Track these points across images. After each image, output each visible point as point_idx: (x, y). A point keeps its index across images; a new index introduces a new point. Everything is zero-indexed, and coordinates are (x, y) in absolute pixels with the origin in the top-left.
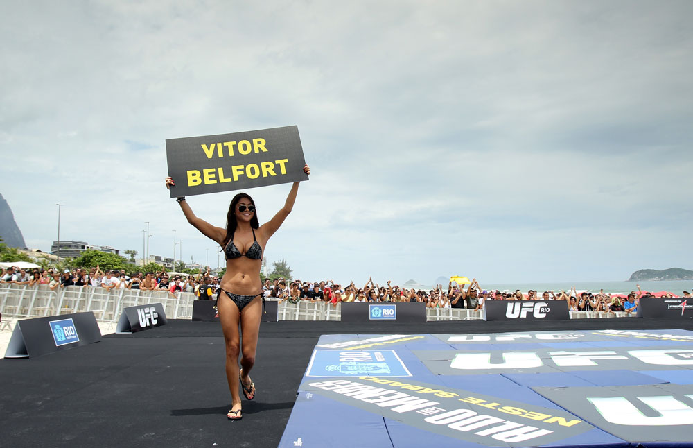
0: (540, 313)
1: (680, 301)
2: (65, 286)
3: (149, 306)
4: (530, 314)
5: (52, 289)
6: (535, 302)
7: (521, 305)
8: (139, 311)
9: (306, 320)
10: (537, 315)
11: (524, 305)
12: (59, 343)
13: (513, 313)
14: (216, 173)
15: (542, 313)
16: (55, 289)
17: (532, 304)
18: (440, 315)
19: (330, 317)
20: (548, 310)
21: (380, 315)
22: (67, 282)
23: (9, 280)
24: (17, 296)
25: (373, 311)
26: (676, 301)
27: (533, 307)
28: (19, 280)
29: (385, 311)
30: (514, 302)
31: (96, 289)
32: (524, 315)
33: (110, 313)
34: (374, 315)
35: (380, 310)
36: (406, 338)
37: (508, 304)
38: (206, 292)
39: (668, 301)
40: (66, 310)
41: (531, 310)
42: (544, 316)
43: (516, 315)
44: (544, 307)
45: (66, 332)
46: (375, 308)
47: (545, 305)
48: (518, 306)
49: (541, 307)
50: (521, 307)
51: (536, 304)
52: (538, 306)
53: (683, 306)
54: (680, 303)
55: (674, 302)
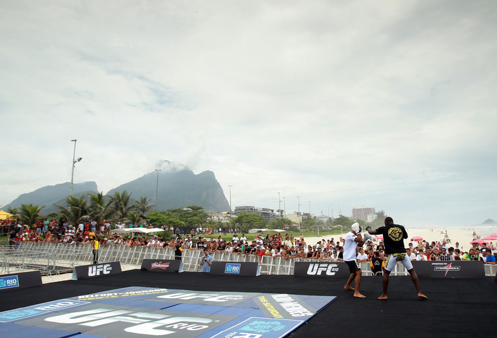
0: (331, 272)
1: (446, 264)
4: (324, 272)
6: (329, 263)
7: (319, 265)
10: (329, 273)
11: (321, 265)
15: (333, 272)
17: (326, 265)
20: (337, 270)
21: (230, 271)
26: (442, 264)
27: (327, 267)
29: (234, 268)
32: (319, 273)
34: (227, 271)
39: (435, 264)
41: (325, 269)
42: (333, 274)
43: (314, 273)
44: (335, 267)
48: (316, 266)
49: (333, 267)
50: (319, 267)
51: (330, 265)
52: (330, 267)
53: (448, 268)
54: (446, 265)
55: (441, 264)
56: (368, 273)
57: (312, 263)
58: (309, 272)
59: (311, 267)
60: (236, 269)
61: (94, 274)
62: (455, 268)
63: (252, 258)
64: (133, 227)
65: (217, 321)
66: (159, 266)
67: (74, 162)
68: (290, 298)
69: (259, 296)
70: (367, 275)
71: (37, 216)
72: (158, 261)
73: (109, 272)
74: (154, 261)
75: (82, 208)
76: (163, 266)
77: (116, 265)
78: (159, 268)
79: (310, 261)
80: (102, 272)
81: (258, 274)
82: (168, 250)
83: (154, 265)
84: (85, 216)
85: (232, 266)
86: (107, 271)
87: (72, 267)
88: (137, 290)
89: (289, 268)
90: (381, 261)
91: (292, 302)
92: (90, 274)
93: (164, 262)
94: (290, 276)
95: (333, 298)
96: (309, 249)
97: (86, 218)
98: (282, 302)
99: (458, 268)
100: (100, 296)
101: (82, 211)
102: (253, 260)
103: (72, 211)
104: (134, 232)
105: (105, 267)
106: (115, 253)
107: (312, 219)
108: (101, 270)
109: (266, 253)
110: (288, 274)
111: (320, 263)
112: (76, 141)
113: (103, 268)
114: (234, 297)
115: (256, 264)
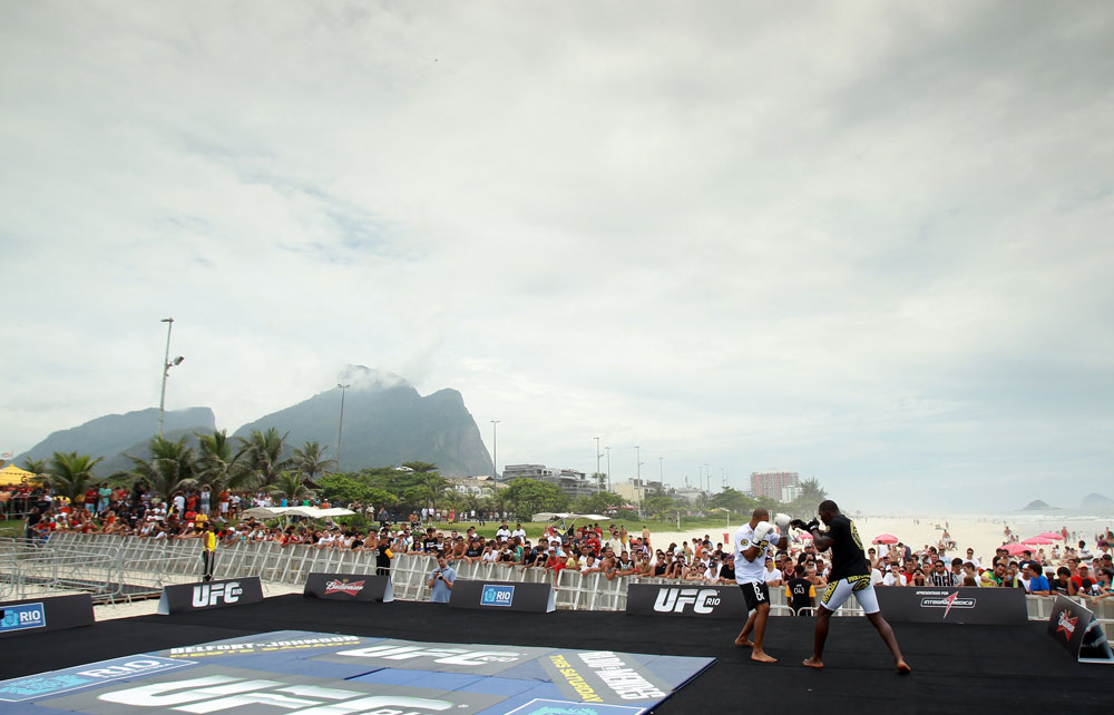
3: (226, 582)
10: (699, 609)
13: (664, 604)
15: (708, 606)
20: (717, 602)
26: (938, 593)
34: (486, 600)
39: (922, 593)
42: (709, 610)
43: (668, 608)
44: (712, 597)
47: (715, 593)
49: (708, 597)
53: (951, 602)
54: (946, 596)
55: (934, 593)
56: (783, 610)
57: (664, 586)
58: (658, 607)
59: (662, 594)
60: (504, 598)
61: (204, 603)
62: (965, 603)
63: (539, 575)
64: (289, 505)
65: (463, 706)
66: (343, 587)
67: (168, 366)
68: (618, 659)
69: (551, 654)
70: (779, 614)
71: (87, 477)
72: (340, 578)
73: (236, 599)
74: (332, 577)
75: (183, 462)
76: (351, 588)
77: (250, 585)
78: (341, 592)
79: (660, 583)
80: (220, 599)
81: (551, 608)
82: (362, 553)
83: (333, 586)
84: (188, 481)
85: (497, 590)
86: (232, 596)
87: (157, 587)
88: (296, 639)
89: (617, 597)
90: (807, 585)
91: (622, 667)
92: (196, 603)
93: (353, 579)
94: (618, 613)
95: (706, 661)
96: (659, 558)
97: (190, 485)
98: (600, 669)
99: (971, 603)
100: (216, 650)
101: (181, 468)
102: (540, 578)
103: (162, 469)
104: (290, 516)
105: (229, 588)
106: (249, 559)
107: (664, 495)
108: (221, 593)
109: (567, 564)
110: (614, 609)
111: (681, 587)
112: (171, 321)
113: (224, 589)
114: (499, 657)
115: (547, 587)
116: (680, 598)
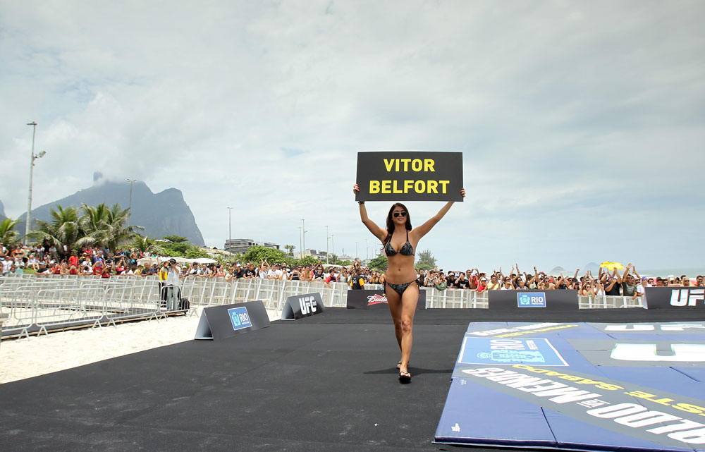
2: (237, 278)
3: (309, 295)
4: (700, 302)
5: (227, 281)
7: (689, 292)
8: (300, 300)
9: (453, 307)
11: (692, 292)
12: (236, 327)
13: (679, 300)
14: (392, 185)
16: (229, 280)
17: (701, 292)
18: (593, 302)
19: (477, 305)
21: (528, 303)
22: (239, 274)
23: (195, 273)
24: (201, 287)
25: (521, 298)
28: (202, 273)
29: (534, 299)
30: (680, 289)
31: (262, 281)
32: (693, 303)
33: (276, 301)
34: (522, 303)
35: (529, 298)
36: (558, 326)
37: (673, 290)
38: (358, 282)
40: (239, 298)
41: (701, 298)
43: (683, 303)
45: (241, 318)
46: (524, 296)
48: (684, 293)
50: (689, 294)
57: (676, 288)
58: (674, 302)
59: (675, 294)
60: (538, 301)
61: (305, 311)
67: (34, 158)
73: (315, 309)
74: (372, 292)
80: (310, 308)
83: (372, 299)
84: (89, 239)
85: (530, 296)
97: (91, 241)
103: (66, 230)
105: (311, 300)
108: (309, 304)
112: (35, 125)
116: (691, 296)
